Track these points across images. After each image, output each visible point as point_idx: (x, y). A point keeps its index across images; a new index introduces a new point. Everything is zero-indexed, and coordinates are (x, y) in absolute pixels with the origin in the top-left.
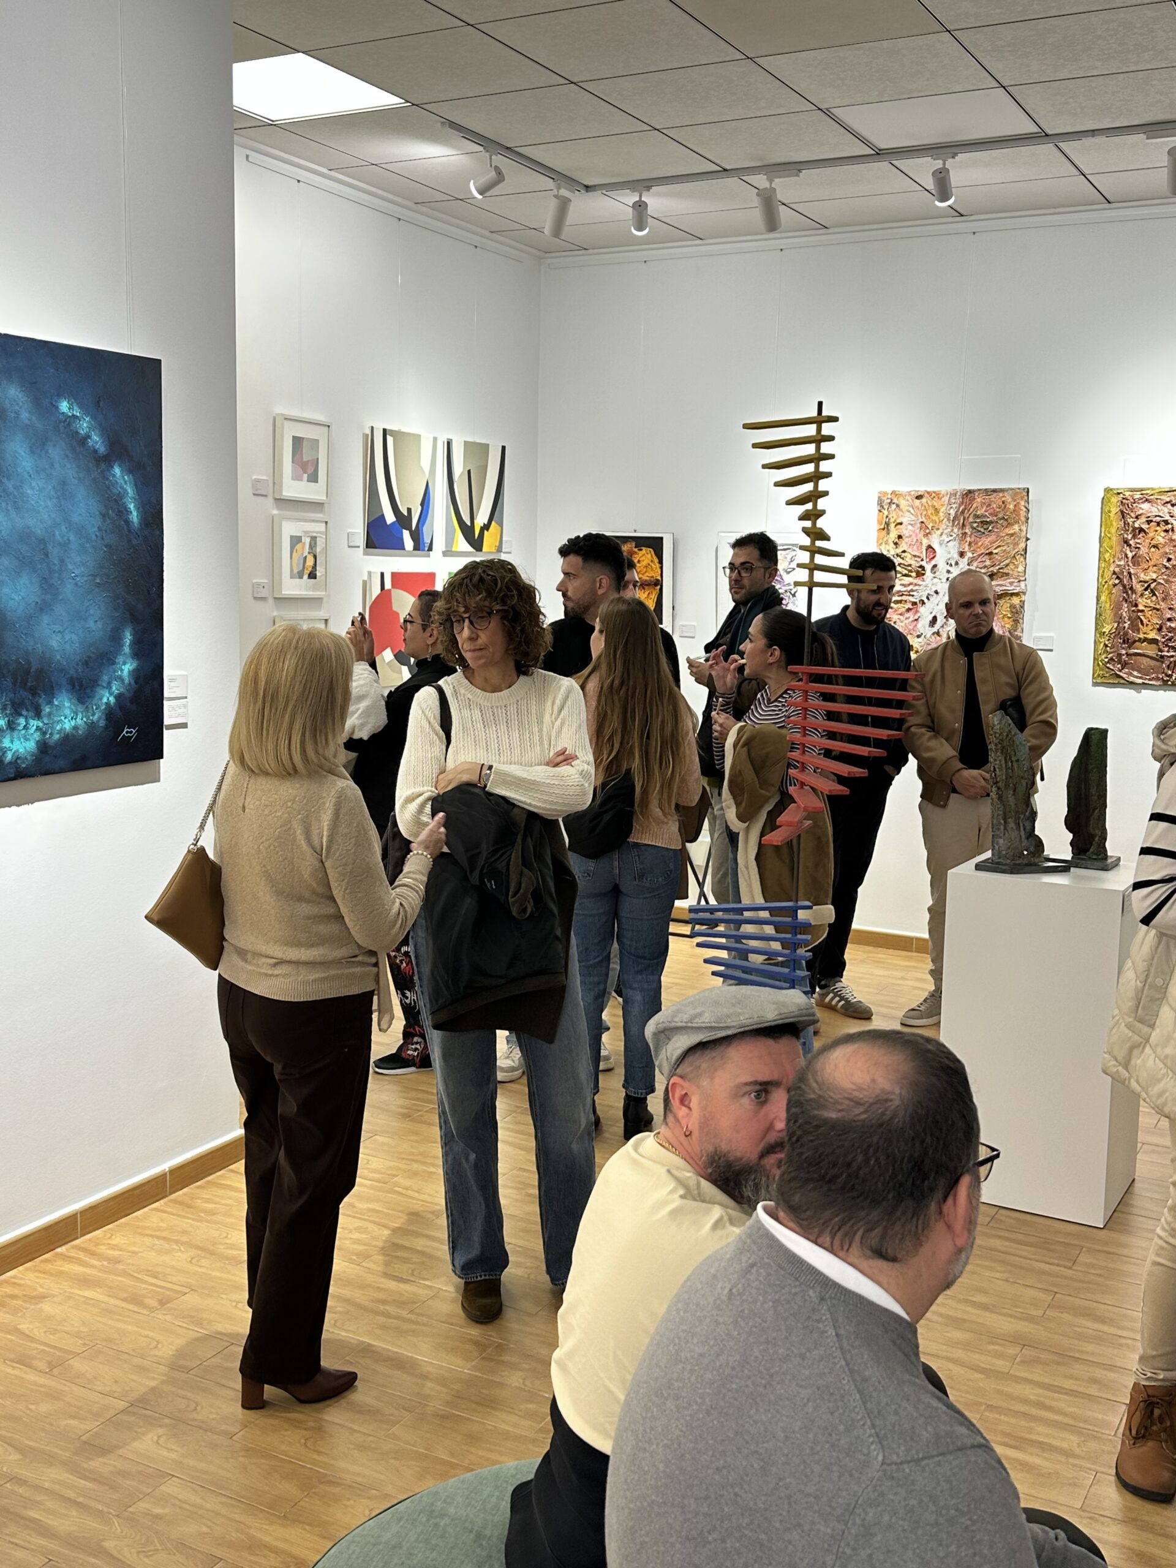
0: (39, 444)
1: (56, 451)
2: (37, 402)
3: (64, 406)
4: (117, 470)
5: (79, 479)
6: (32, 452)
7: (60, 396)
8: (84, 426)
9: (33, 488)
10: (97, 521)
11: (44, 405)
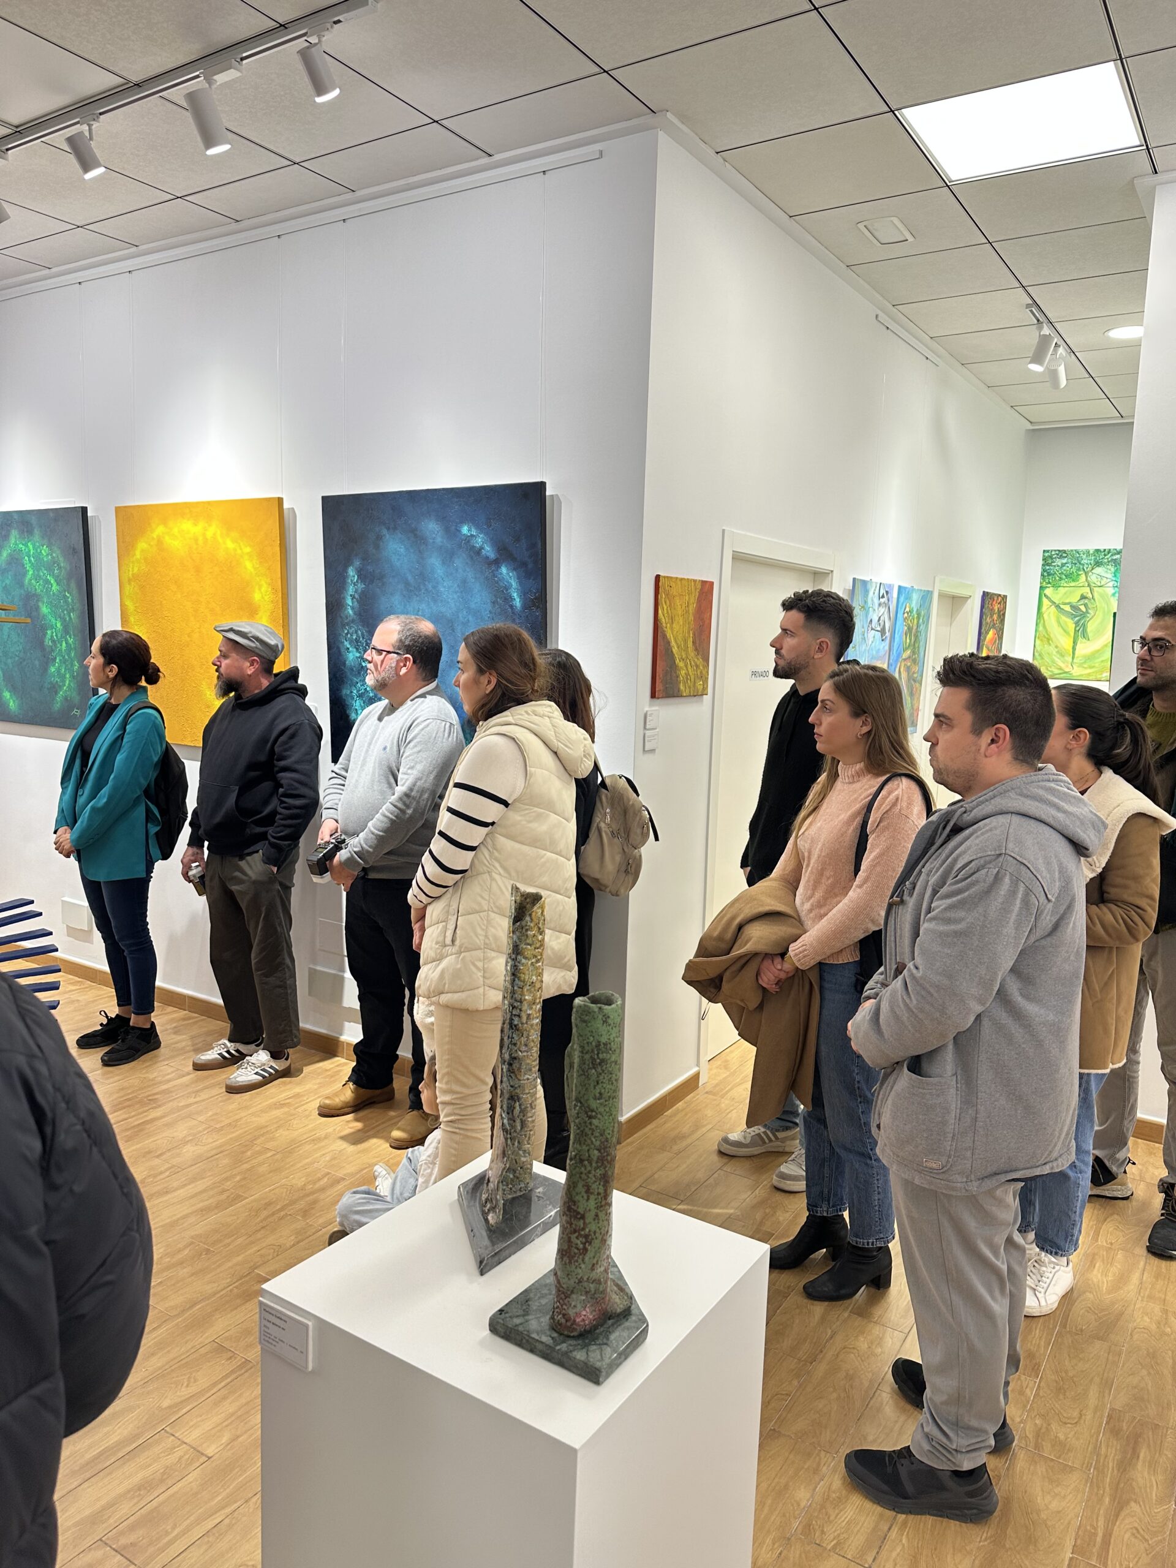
0: (448, 557)
1: (459, 562)
2: (447, 530)
3: (465, 530)
4: (504, 570)
5: (476, 578)
6: (443, 563)
7: (462, 522)
8: (480, 541)
9: (445, 587)
10: (489, 607)
11: (451, 532)
